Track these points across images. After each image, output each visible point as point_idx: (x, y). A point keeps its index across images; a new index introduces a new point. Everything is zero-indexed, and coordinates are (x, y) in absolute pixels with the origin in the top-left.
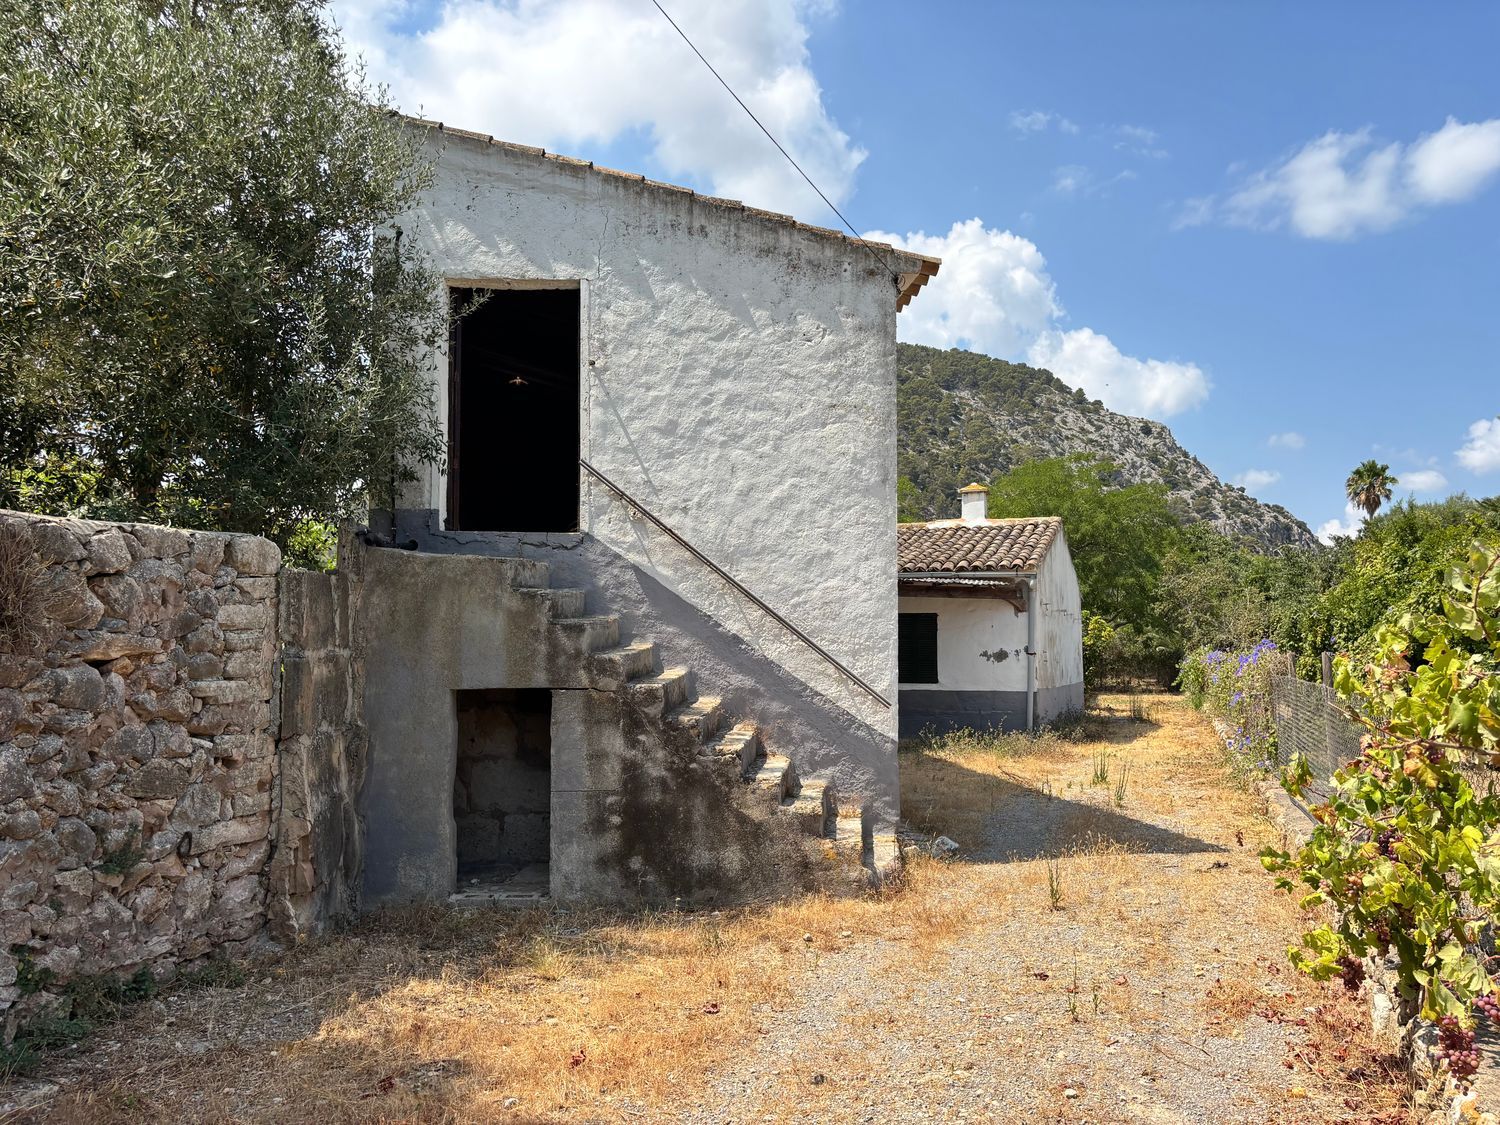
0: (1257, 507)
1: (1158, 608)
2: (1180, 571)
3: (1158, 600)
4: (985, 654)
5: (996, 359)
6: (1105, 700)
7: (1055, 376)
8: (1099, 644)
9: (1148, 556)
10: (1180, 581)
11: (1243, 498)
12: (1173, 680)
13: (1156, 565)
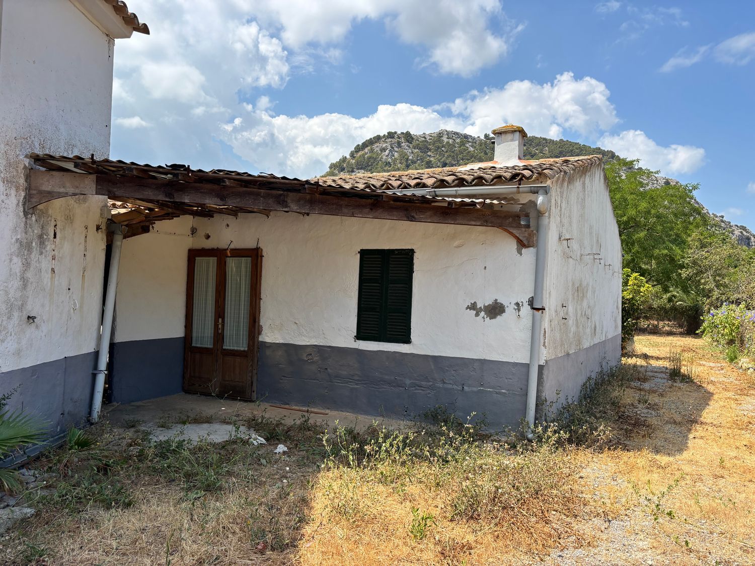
0: (731, 227)
1: (684, 273)
2: (703, 246)
3: (684, 267)
4: (473, 307)
5: (584, 145)
6: (642, 344)
7: (616, 154)
8: (637, 298)
9: (677, 235)
10: (704, 253)
11: (722, 221)
12: (698, 328)
13: (684, 242)
